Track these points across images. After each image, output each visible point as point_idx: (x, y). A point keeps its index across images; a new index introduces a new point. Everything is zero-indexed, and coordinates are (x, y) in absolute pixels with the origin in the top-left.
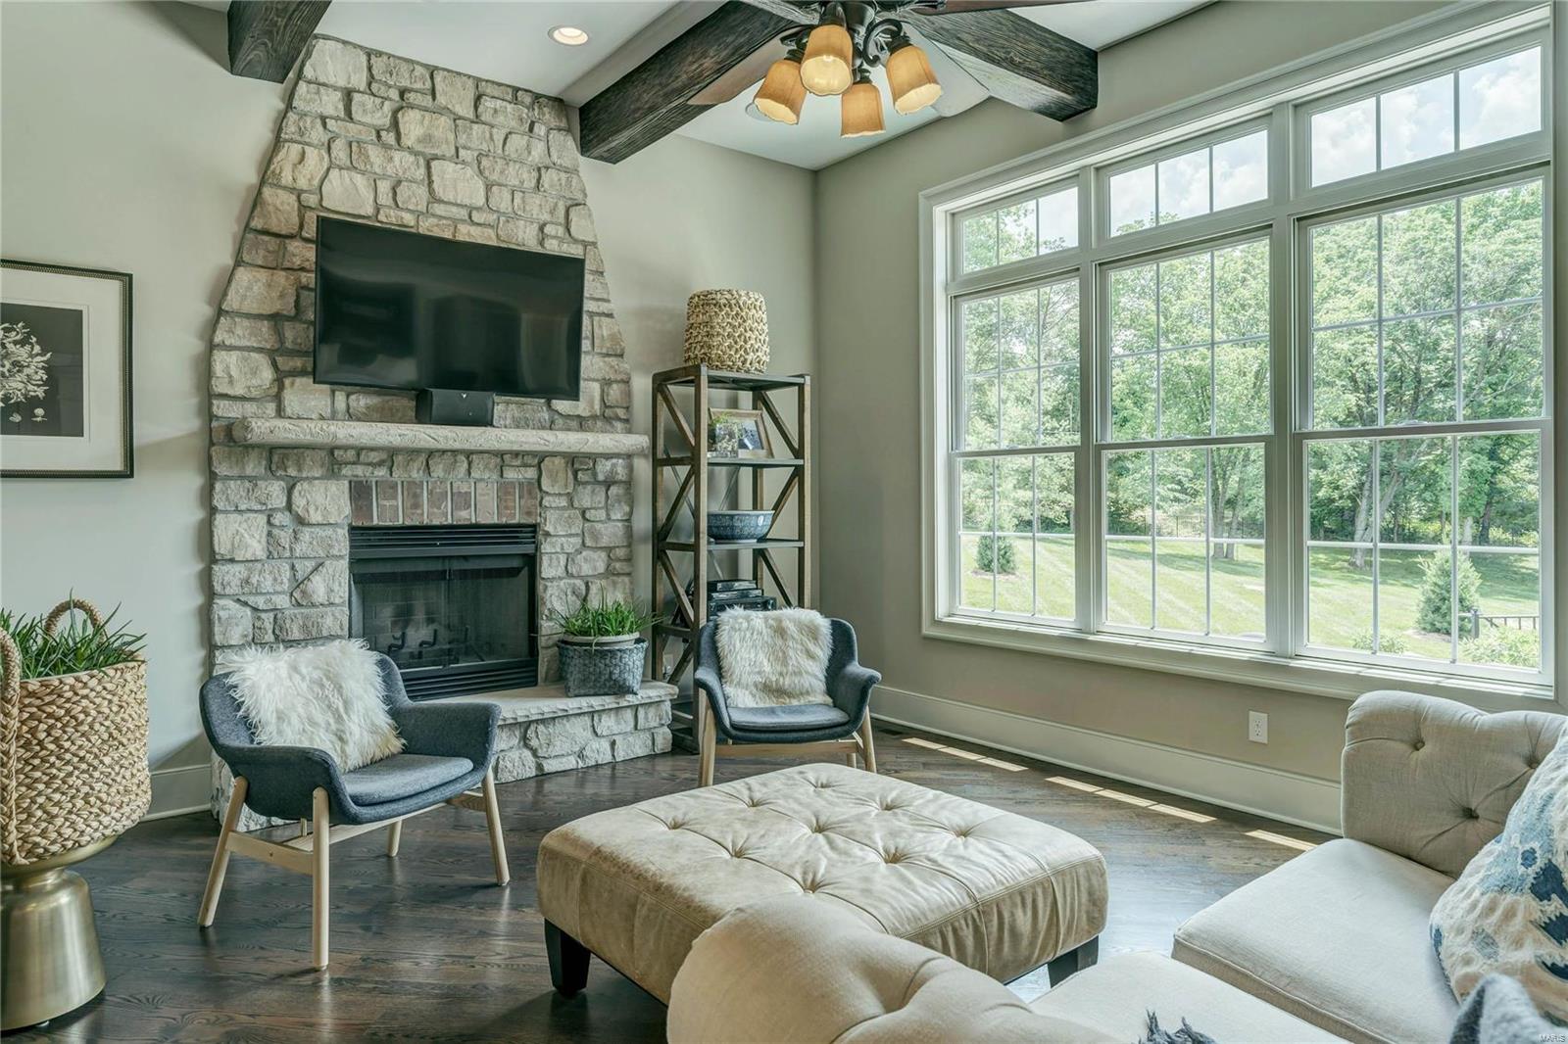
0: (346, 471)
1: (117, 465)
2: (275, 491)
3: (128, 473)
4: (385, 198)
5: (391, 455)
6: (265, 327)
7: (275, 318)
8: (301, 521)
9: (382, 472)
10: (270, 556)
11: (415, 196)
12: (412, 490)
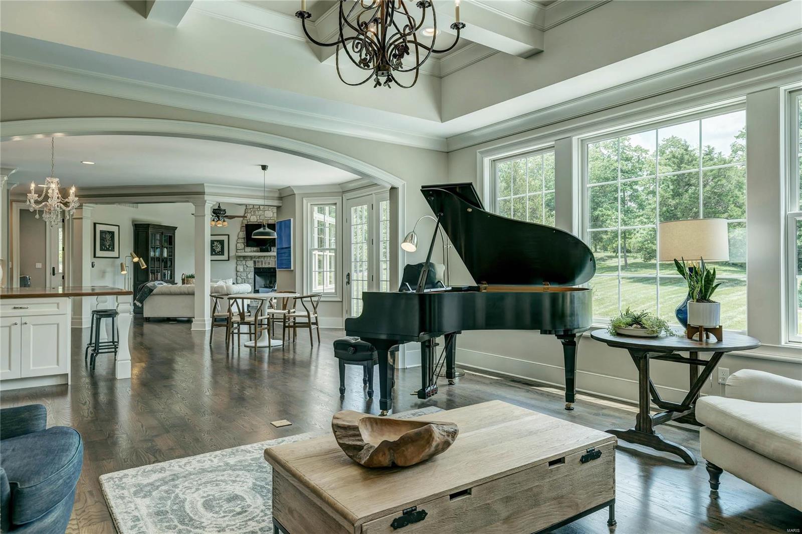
0: (253, 259)
1: (227, 259)
2: (244, 262)
3: (229, 260)
4: (258, 219)
5: (259, 257)
6: (243, 239)
7: (244, 238)
8: (247, 266)
9: (258, 259)
10: (244, 271)
11: (262, 217)
12: (262, 261)
